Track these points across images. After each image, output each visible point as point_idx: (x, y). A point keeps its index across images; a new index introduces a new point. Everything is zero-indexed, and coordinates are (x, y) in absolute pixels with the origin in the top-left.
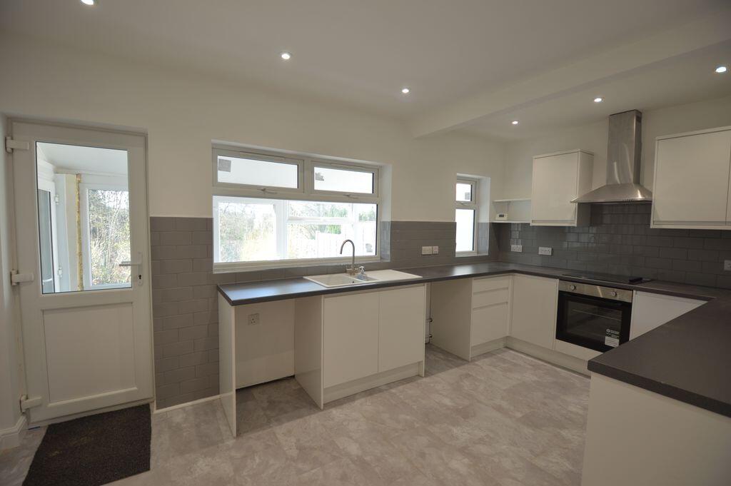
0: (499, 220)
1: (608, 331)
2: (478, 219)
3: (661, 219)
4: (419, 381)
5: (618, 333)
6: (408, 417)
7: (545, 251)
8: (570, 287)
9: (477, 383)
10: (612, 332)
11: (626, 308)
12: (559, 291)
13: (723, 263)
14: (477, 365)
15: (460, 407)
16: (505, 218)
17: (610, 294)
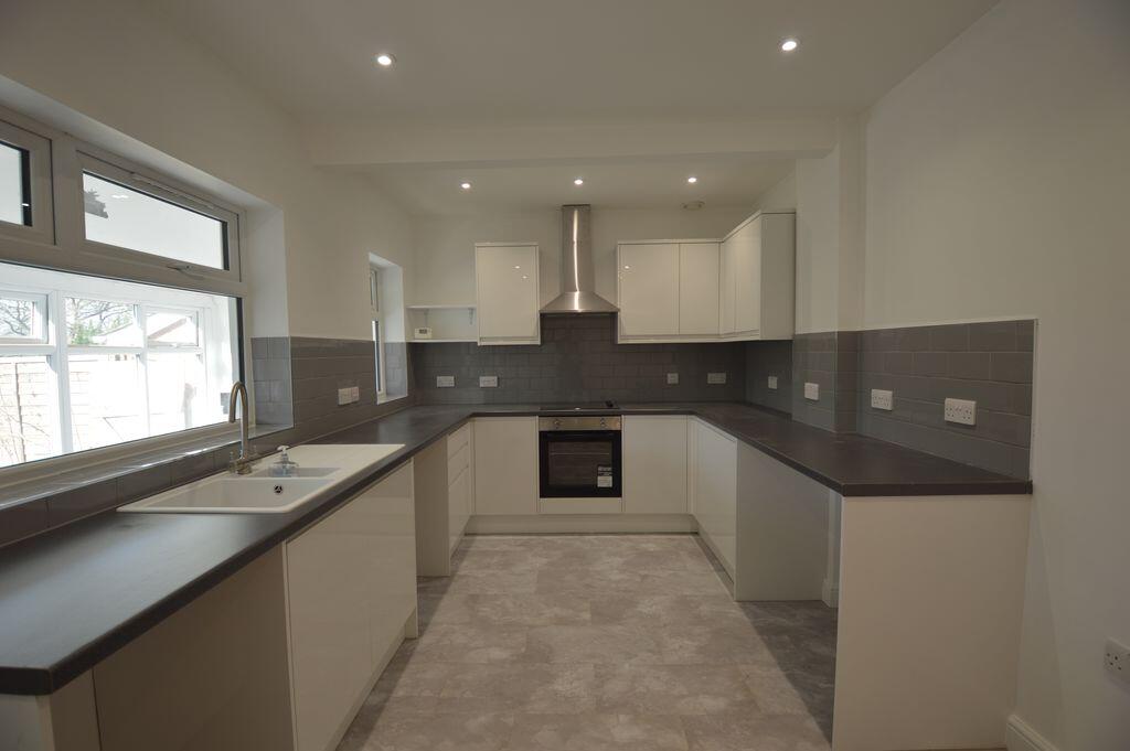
0: (420, 338)
1: (600, 469)
2: (384, 336)
3: (628, 333)
4: (419, 648)
5: (610, 469)
6: (483, 719)
7: (488, 381)
8: (548, 425)
9: (498, 603)
10: (605, 469)
11: (615, 438)
12: (540, 433)
13: (666, 376)
14: (465, 576)
15: (523, 650)
16: (429, 335)
17: (594, 424)
